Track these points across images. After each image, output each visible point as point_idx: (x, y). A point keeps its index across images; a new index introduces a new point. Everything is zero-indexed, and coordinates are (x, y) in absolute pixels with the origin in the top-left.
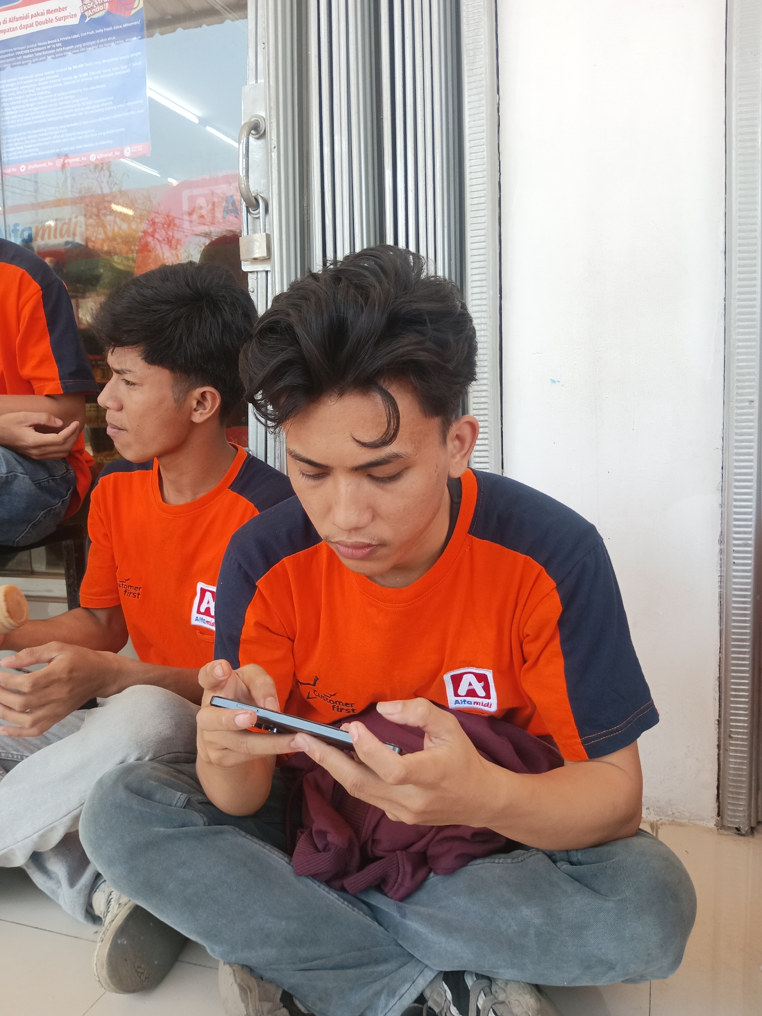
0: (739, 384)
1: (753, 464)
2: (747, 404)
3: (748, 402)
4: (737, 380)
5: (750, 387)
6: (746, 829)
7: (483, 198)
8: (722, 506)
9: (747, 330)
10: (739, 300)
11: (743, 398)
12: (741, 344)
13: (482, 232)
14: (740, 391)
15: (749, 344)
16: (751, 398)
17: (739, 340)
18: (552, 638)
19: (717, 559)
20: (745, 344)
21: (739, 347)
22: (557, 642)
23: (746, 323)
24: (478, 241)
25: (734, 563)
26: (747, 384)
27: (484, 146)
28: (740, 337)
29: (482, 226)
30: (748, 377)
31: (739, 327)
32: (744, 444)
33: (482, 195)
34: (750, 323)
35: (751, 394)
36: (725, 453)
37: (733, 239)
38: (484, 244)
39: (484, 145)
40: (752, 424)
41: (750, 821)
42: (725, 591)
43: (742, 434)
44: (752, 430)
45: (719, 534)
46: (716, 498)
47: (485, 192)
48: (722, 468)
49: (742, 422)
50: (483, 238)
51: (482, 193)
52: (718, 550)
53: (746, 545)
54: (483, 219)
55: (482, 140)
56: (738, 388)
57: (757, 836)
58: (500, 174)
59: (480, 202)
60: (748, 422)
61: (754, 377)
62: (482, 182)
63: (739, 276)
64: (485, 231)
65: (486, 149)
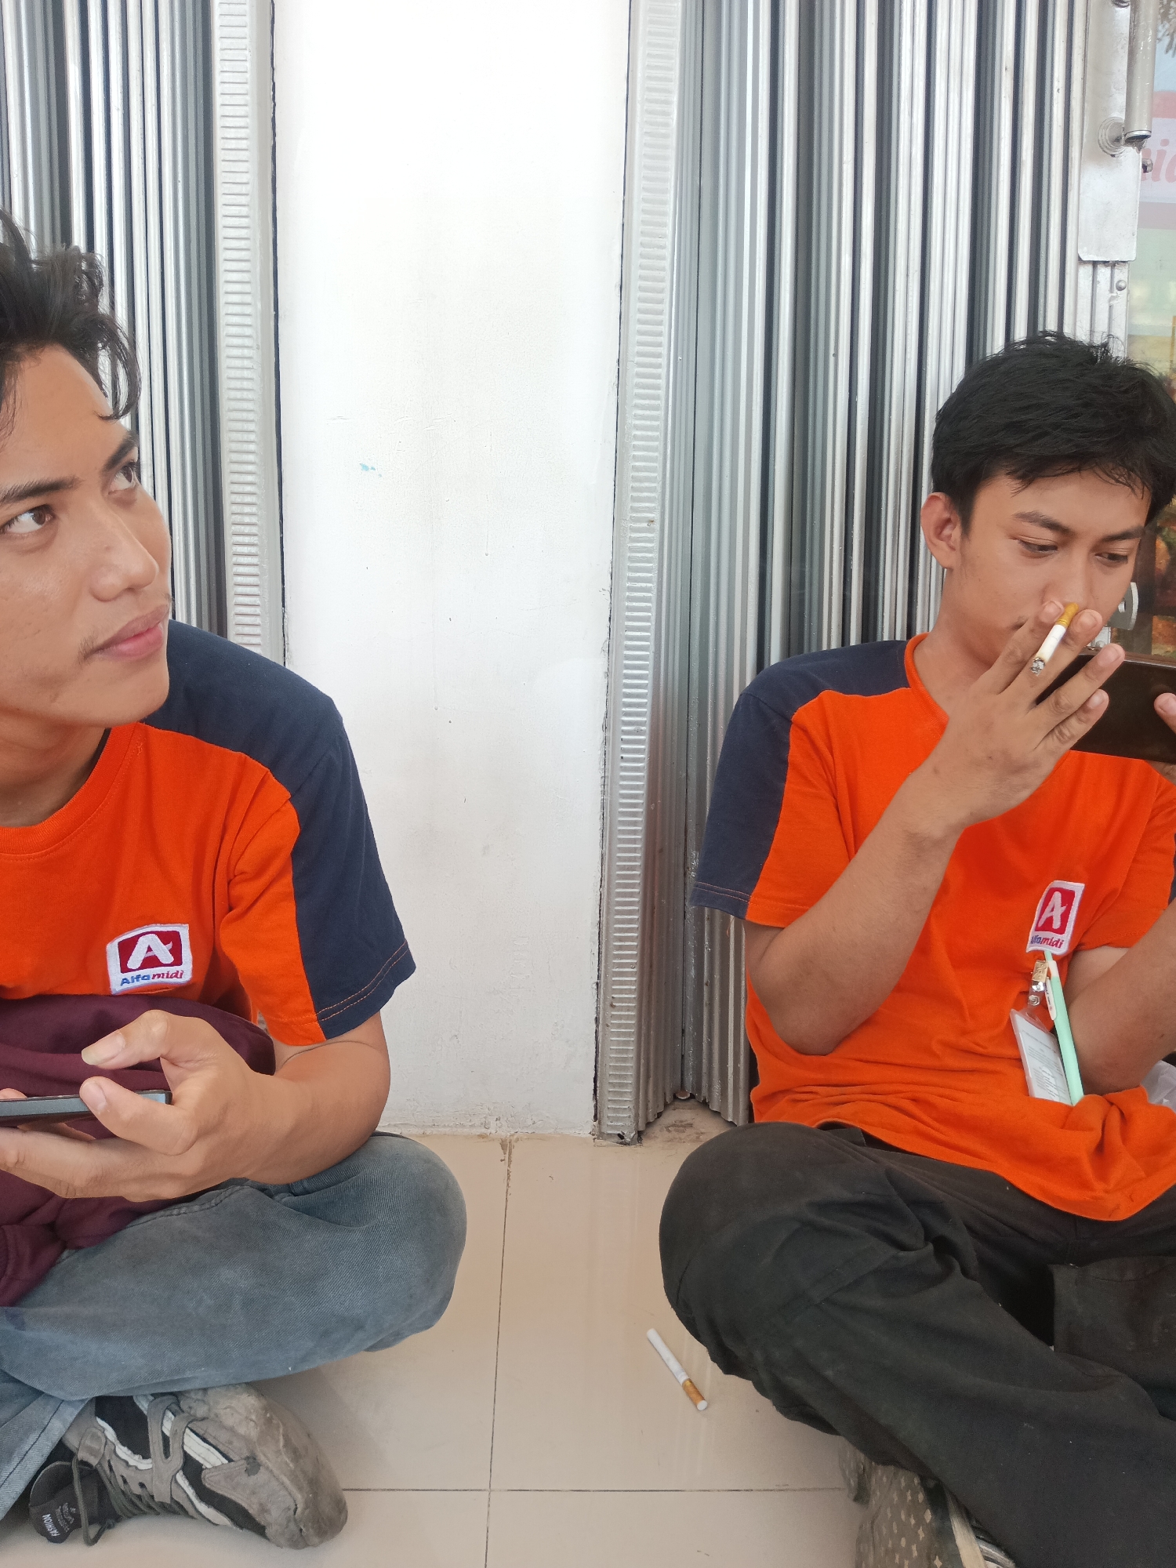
0: (635, 494)
1: (650, 614)
2: (645, 525)
3: (646, 522)
4: (632, 487)
5: (649, 499)
6: (632, 1135)
7: (245, 142)
8: (607, 675)
9: (647, 413)
10: (639, 365)
11: (639, 515)
12: (638, 433)
13: (243, 200)
14: (636, 505)
15: (650, 433)
16: (650, 515)
17: (637, 427)
18: (280, 875)
19: (600, 752)
20: (644, 433)
21: (636, 437)
22: (288, 879)
23: (647, 402)
24: (237, 213)
25: (622, 757)
26: (645, 494)
27: (247, 52)
28: (637, 422)
29: (244, 189)
30: (647, 484)
31: (637, 406)
32: (639, 585)
33: (243, 136)
34: (653, 402)
35: (650, 510)
36: (614, 596)
37: (633, 268)
38: (246, 220)
39: (246, 49)
40: (651, 555)
41: (637, 1124)
42: (609, 799)
43: (637, 570)
44: (651, 565)
45: (603, 716)
46: (600, 664)
47: (247, 131)
48: (610, 618)
49: (639, 552)
50: (244, 211)
51: (242, 133)
52: (602, 739)
53: (638, 732)
54: (244, 178)
55: (244, 40)
56: (634, 499)
57: (646, 1143)
58: (275, 105)
59: (240, 147)
60: (645, 552)
61: (654, 485)
62: (243, 113)
63: (639, 327)
64: (248, 198)
65: (249, 58)
